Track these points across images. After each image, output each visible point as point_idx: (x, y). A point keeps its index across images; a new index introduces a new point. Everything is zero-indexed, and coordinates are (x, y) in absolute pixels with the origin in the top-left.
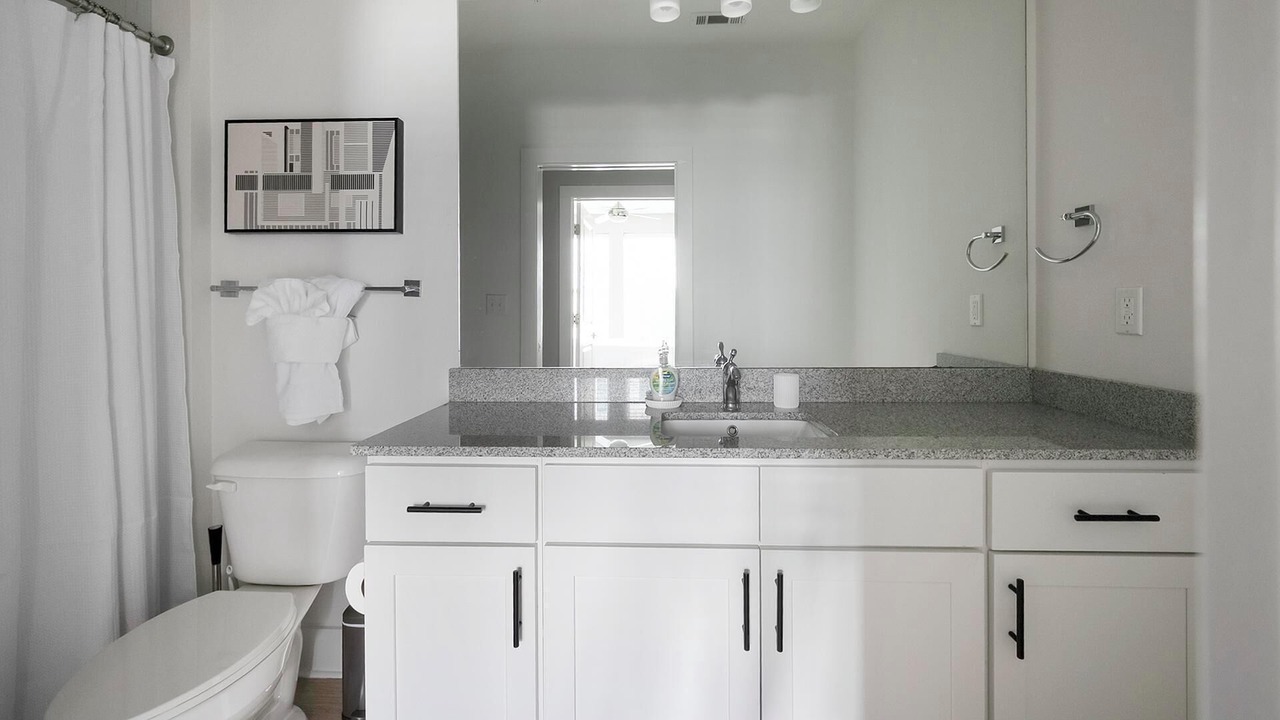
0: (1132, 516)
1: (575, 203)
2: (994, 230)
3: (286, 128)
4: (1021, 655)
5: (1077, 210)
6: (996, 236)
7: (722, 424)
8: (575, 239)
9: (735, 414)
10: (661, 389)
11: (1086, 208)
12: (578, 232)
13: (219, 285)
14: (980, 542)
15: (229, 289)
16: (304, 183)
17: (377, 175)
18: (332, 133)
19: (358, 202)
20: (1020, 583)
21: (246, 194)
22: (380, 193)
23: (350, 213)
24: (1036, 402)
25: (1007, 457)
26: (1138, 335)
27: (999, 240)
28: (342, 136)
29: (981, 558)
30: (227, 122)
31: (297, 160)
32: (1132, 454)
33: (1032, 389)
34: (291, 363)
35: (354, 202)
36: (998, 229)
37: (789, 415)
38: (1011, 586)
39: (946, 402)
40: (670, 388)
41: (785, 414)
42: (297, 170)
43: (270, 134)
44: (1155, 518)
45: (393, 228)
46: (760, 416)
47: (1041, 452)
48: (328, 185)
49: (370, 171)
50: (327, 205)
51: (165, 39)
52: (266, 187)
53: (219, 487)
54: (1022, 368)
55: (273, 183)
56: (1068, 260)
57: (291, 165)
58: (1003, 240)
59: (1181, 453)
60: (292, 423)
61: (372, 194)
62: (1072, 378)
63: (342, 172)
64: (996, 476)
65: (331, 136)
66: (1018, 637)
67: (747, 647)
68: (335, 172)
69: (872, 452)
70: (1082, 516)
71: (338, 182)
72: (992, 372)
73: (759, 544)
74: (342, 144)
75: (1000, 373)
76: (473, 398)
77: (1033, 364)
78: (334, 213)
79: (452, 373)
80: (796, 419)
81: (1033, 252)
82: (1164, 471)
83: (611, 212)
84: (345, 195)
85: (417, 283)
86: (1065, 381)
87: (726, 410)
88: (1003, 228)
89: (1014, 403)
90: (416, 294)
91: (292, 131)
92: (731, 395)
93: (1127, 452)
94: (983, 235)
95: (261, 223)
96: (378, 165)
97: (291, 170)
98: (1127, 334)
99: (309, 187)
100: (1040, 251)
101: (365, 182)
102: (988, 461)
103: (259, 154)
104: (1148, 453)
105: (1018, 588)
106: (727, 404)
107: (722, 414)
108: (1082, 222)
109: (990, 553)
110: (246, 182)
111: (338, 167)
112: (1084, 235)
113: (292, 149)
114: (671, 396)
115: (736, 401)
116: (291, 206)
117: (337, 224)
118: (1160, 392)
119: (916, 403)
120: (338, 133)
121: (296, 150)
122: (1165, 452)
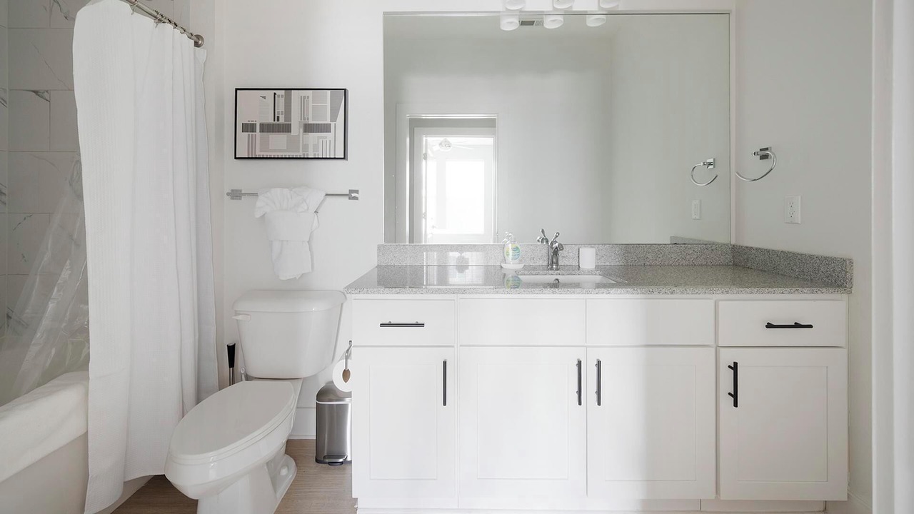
0: (797, 326)
1: (424, 138)
2: (708, 161)
3: (275, 94)
4: (736, 405)
5: (761, 150)
6: (710, 164)
7: (551, 278)
8: (424, 162)
9: (559, 271)
10: (511, 256)
11: (767, 149)
12: (425, 158)
13: (230, 192)
14: (712, 342)
15: (236, 195)
16: (286, 128)
17: (333, 124)
18: (304, 97)
19: (321, 140)
20: (736, 364)
21: (249, 135)
22: (335, 136)
23: (316, 147)
24: (735, 265)
25: (727, 293)
26: (798, 224)
27: (711, 167)
28: (311, 98)
29: (713, 350)
30: (237, 90)
31: (282, 114)
32: (797, 290)
33: (733, 257)
34: (282, 241)
35: (318, 140)
36: (711, 160)
37: (590, 272)
38: (730, 367)
39: (682, 265)
40: (517, 257)
41: (589, 272)
42: (282, 120)
43: (264, 98)
44: (811, 326)
45: (343, 157)
46: (573, 273)
47: (746, 289)
48: (302, 130)
49: (328, 122)
50: (301, 141)
51: (198, 37)
52: (262, 131)
53: (240, 317)
54: (727, 245)
55: (266, 128)
56: (755, 180)
57: (278, 117)
58: (714, 167)
59: (824, 290)
60: (283, 278)
61: (329, 136)
62: (757, 249)
63: (311, 122)
64: (721, 303)
65: (303, 99)
66: (735, 396)
67: (580, 404)
68: (306, 122)
69: (651, 290)
70: (769, 326)
71: (309, 128)
72: (710, 247)
73: (585, 344)
74: (311, 104)
75: (714, 248)
76: (392, 263)
77: (733, 242)
78: (306, 147)
79: (379, 248)
80: (596, 274)
81: (734, 174)
82: (815, 300)
83: (440, 144)
84: (313, 136)
85: (357, 192)
86: (754, 252)
87: (552, 269)
88: (714, 160)
89: (722, 265)
90: (356, 198)
91: (279, 96)
92: (554, 260)
93: (794, 289)
94: (702, 164)
95: (259, 154)
96: (334, 118)
97: (278, 120)
98: (792, 223)
99: (289, 131)
100: (738, 174)
101: (326, 128)
102: (717, 295)
103: (257, 109)
104: (805, 290)
105: (735, 368)
106: (552, 266)
107: (550, 272)
108: (764, 157)
109: (718, 347)
110: (249, 128)
111: (308, 119)
112: (766, 164)
113: (278, 106)
114: (517, 261)
115: (557, 265)
116: (278, 143)
117: (307, 154)
118: (811, 257)
119: (664, 265)
120: (308, 97)
121: (281, 107)
122: (815, 289)
